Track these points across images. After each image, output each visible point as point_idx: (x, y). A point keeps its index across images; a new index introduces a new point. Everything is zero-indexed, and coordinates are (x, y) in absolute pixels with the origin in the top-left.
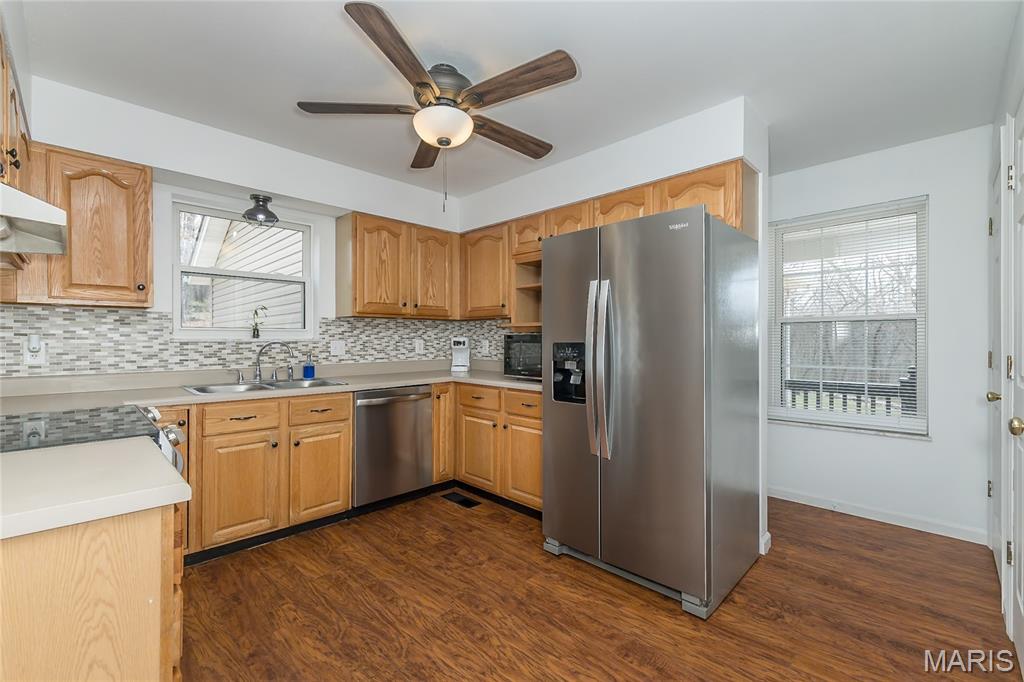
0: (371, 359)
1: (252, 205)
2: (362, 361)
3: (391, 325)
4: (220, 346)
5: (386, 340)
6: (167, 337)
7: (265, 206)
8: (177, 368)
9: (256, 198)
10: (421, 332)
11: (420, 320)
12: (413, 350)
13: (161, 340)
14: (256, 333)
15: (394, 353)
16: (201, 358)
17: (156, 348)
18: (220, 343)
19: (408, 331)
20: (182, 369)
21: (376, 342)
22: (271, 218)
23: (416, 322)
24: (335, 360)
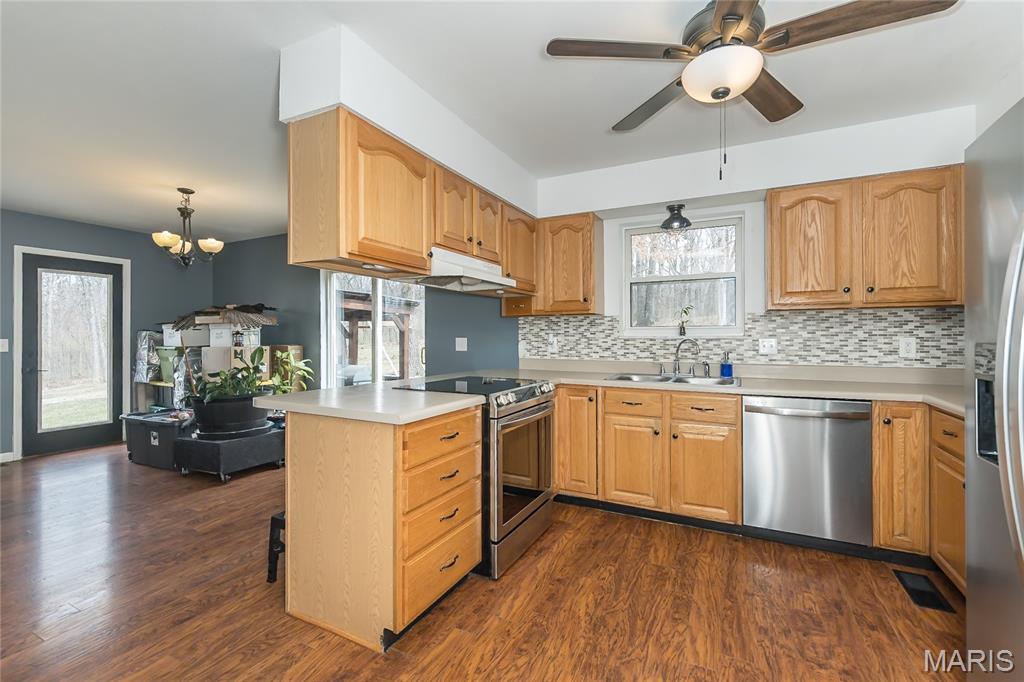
0: (815, 361)
1: (667, 215)
2: (801, 363)
3: (850, 317)
4: (652, 342)
5: (841, 337)
6: (616, 335)
7: (679, 213)
8: (622, 359)
9: (671, 208)
10: (911, 326)
11: (907, 309)
12: (895, 352)
13: (612, 337)
14: (682, 331)
15: (857, 355)
16: (638, 352)
17: (610, 343)
18: (651, 340)
19: (884, 324)
20: (625, 360)
21: (823, 339)
22: (685, 223)
23: (900, 312)
24: (764, 360)
